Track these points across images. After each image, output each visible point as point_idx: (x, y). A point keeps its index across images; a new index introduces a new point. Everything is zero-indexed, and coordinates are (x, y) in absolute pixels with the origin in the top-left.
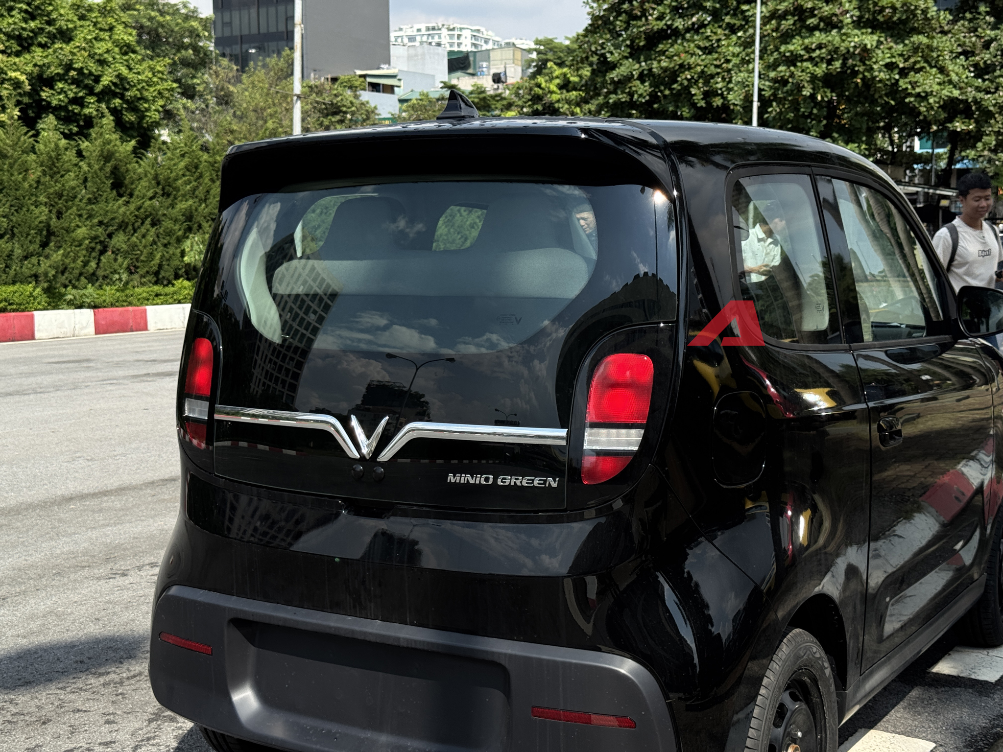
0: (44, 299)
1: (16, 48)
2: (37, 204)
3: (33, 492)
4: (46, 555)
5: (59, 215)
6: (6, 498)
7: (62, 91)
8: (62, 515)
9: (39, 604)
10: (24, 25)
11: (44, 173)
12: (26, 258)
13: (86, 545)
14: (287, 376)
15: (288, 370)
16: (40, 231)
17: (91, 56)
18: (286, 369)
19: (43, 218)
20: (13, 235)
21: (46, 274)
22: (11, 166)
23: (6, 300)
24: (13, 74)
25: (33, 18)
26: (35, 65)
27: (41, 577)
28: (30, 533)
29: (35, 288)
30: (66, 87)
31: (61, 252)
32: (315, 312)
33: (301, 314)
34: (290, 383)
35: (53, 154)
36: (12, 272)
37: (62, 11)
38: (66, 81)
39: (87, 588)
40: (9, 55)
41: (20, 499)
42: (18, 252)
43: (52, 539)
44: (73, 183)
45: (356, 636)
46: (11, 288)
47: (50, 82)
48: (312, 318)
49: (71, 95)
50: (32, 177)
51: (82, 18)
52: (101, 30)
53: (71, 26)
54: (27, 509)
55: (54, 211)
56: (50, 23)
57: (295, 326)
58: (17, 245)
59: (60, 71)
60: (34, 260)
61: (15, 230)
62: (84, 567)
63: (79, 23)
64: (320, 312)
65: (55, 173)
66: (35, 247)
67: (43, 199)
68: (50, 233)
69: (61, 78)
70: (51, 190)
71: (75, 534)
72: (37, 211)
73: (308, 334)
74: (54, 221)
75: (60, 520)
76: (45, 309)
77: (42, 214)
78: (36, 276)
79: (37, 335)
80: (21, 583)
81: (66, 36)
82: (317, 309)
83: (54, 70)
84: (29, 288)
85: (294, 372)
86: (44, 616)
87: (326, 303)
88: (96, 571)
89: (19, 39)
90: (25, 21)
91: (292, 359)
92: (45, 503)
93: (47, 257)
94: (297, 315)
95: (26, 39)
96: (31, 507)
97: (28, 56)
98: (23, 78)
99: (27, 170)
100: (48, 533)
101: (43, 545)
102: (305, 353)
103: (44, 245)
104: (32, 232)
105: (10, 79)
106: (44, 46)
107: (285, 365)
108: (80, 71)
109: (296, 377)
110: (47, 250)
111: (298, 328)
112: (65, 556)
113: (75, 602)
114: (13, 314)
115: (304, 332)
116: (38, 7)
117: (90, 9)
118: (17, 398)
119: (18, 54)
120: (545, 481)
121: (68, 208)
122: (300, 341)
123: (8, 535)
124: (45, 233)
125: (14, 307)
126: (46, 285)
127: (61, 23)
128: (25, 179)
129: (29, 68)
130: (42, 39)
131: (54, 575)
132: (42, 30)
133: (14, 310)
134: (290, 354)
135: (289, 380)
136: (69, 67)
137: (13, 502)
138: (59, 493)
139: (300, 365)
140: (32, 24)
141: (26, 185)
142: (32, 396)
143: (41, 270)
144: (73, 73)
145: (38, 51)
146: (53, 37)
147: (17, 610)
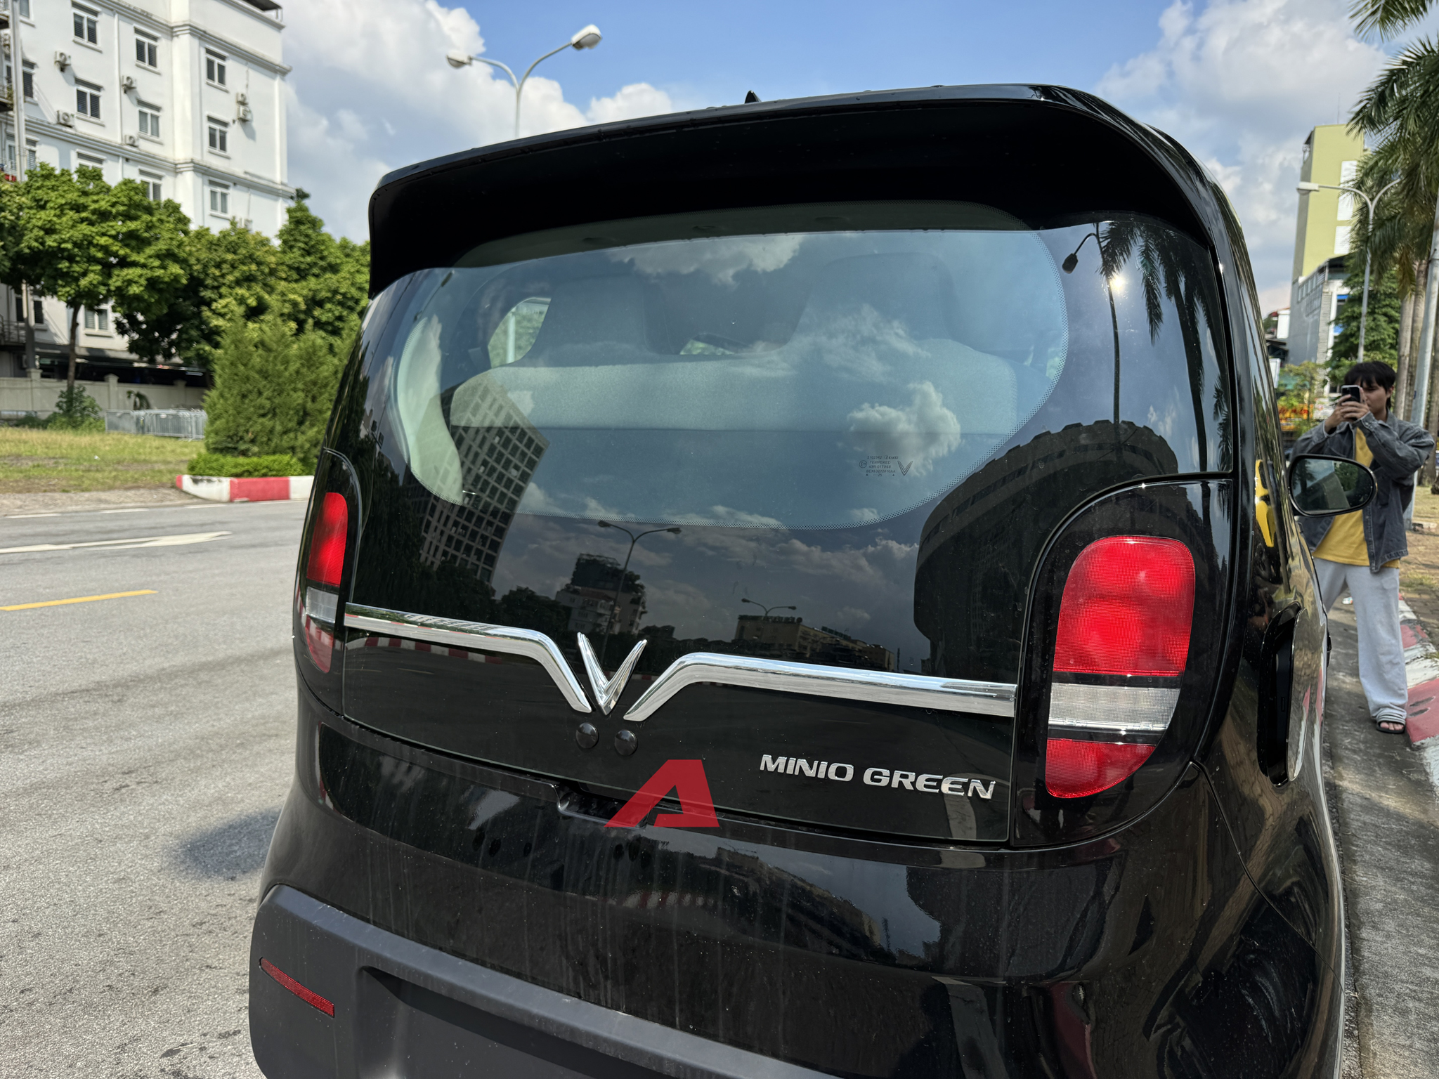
0: (299, 466)
1: (295, 276)
2: (295, 390)
3: (244, 645)
4: (236, 720)
5: (314, 399)
6: (216, 650)
7: (330, 311)
8: (265, 671)
9: (208, 787)
10: (302, 259)
11: (303, 365)
12: (285, 432)
13: (280, 707)
14: (484, 545)
15: (484, 538)
16: (297, 412)
17: (353, 284)
18: (483, 536)
19: (300, 401)
20: (275, 415)
21: (302, 447)
22: (275, 358)
23: (267, 467)
24: (292, 296)
25: (309, 254)
26: (310, 290)
27: (222, 747)
28: (227, 692)
29: (292, 458)
30: (333, 307)
31: (315, 429)
32: (517, 468)
33: (499, 468)
34: (487, 555)
35: (311, 350)
36: (273, 445)
37: (332, 250)
38: (333, 303)
39: (267, 764)
40: (290, 282)
41: (229, 652)
42: (279, 428)
43: (247, 699)
44: (326, 374)
45: (579, 1041)
46: (272, 458)
47: (320, 304)
48: (514, 473)
49: (337, 313)
50: (293, 367)
51: (347, 256)
52: (362, 265)
53: (338, 261)
54: (232, 663)
55: (310, 396)
56: (322, 258)
57: (492, 482)
58: (278, 423)
59: (329, 295)
60: (292, 435)
61: (277, 411)
62: (270, 736)
63: (345, 260)
64: (523, 467)
65: (312, 365)
66: (292, 425)
67: (300, 386)
68: (306, 414)
69: (329, 300)
70: (308, 379)
71: (272, 693)
72: (295, 395)
73: (510, 494)
74: (309, 405)
75: (262, 678)
76: (299, 475)
77: (298, 398)
78: (293, 449)
79: (293, 495)
80: (198, 756)
81: (334, 269)
82: (519, 464)
83: (324, 294)
84: (286, 458)
85: (492, 541)
86: (210, 805)
87: (530, 458)
88: (283, 742)
89: (298, 270)
90: (303, 256)
91: (490, 524)
92: (253, 656)
93: (303, 433)
94: (493, 470)
95: (303, 270)
96: (238, 661)
97: (304, 283)
98: (300, 299)
99: (288, 362)
100: (245, 693)
101: (237, 707)
102: (507, 518)
103: (301, 423)
104: (291, 412)
105: (290, 301)
106: (317, 276)
107: (481, 531)
108: (344, 295)
109: (495, 546)
110: (303, 428)
111: (496, 485)
112: (254, 722)
113: (250, 785)
114: (273, 479)
115: (505, 491)
116: (313, 246)
117: (354, 249)
118: (259, 550)
119: (296, 281)
120: (966, 786)
121: (321, 394)
122: (501, 501)
123: (204, 694)
124: (301, 413)
125: (274, 473)
126: (301, 455)
127: (331, 259)
128: (286, 369)
129: (305, 292)
130: (315, 271)
131: (238, 746)
132: (315, 264)
133: (274, 476)
134: (487, 517)
135: (486, 550)
136: (335, 292)
137: (221, 655)
138: (269, 645)
139: (500, 532)
140: (309, 259)
141: (287, 374)
142: (272, 549)
143: (299, 443)
144: (339, 297)
145: (312, 280)
146: (324, 270)
147: (181, 796)
